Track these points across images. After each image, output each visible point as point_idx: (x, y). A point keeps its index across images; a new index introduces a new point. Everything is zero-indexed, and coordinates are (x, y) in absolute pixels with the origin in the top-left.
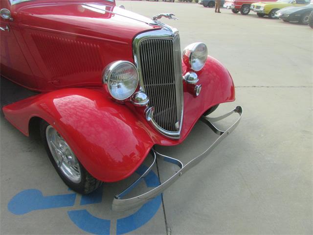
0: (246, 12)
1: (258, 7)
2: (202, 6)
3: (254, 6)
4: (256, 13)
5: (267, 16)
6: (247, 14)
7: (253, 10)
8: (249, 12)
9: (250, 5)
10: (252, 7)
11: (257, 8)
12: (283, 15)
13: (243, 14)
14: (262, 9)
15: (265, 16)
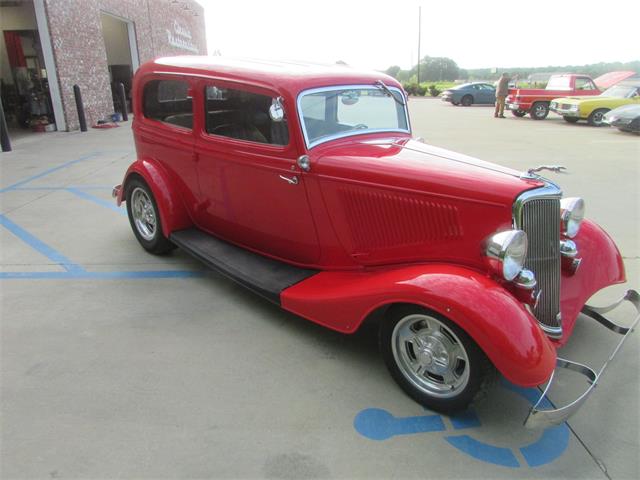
0: (541, 115)
1: (566, 106)
2: (450, 103)
3: (557, 104)
4: (561, 117)
5: (586, 122)
6: (543, 118)
7: (555, 111)
8: (547, 113)
9: (548, 103)
10: (553, 106)
11: (563, 108)
12: (619, 120)
13: (535, 117)
14: (574, 110)
15: (580, 121)
